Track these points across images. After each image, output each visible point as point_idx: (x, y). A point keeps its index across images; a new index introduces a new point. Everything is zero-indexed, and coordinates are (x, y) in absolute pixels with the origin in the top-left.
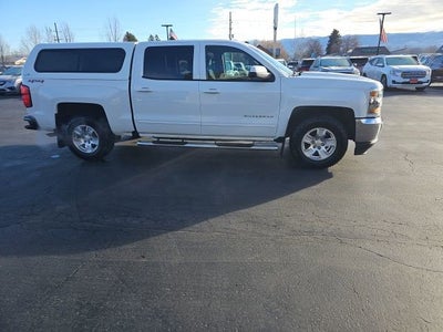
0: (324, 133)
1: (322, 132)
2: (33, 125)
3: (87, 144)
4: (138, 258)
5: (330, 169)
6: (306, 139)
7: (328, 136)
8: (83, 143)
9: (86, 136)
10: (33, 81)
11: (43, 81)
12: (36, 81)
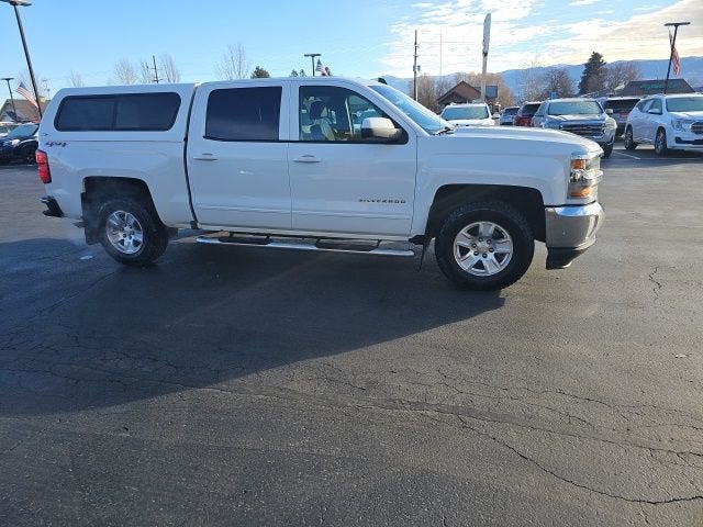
0: (491, 230)
1: (487, 228)
2: (54, 209)
3: (127, 240)
4: (119, 430)
5: (504, 292)
6: (462, 239)
7: (498, 236)
8: (121, 237)
9: (125, 228)
10: (52, 145)
11: (65, 144)
12: (56, 144)
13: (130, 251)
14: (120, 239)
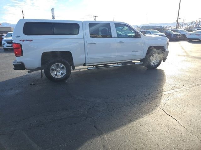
1: (155, 55)
3: (58, 73)
6: (151, 58)
8: (56, 73)
9: (57, 70)
10: (24, 41)
11: (31, 40)
12: (26, 40)
13: (60, 77)
14: (55, 74)
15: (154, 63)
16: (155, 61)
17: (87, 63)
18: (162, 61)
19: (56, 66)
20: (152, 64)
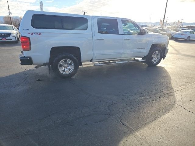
1: (157, 53)
3: (66, 69)
6: (153, 55)
9: (65, 65)
10: (32, 34)
11: (40, 34)
12: (35, 34)
13: (67, 73)
14: (63, 69)
15: (155, 61)
16: (156, 58)
17: (94, 59)
18: (162, 59)
19: (64, 62)
20: (153, 61)
